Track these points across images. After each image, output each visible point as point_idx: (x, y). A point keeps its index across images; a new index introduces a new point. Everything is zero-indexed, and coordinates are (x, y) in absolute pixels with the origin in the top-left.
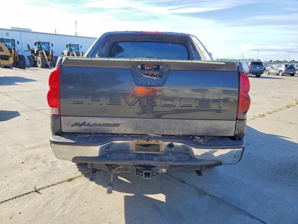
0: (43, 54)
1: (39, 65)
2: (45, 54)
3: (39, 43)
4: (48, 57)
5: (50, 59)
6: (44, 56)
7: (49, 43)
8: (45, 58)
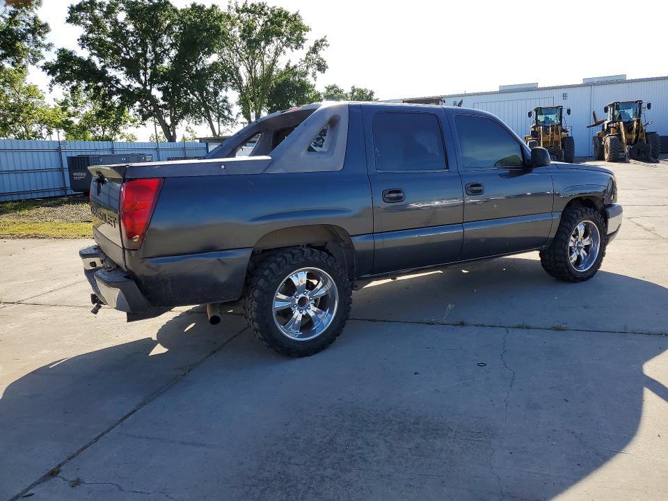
0: (618, 129)
1: (606, 156)
2: (622, 129)
3: (616, 106)
4: (629, 136)
5: (633, 141)
6: (620, 135)
7: (640, 103)
8: (621, 139)
